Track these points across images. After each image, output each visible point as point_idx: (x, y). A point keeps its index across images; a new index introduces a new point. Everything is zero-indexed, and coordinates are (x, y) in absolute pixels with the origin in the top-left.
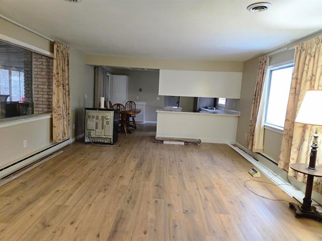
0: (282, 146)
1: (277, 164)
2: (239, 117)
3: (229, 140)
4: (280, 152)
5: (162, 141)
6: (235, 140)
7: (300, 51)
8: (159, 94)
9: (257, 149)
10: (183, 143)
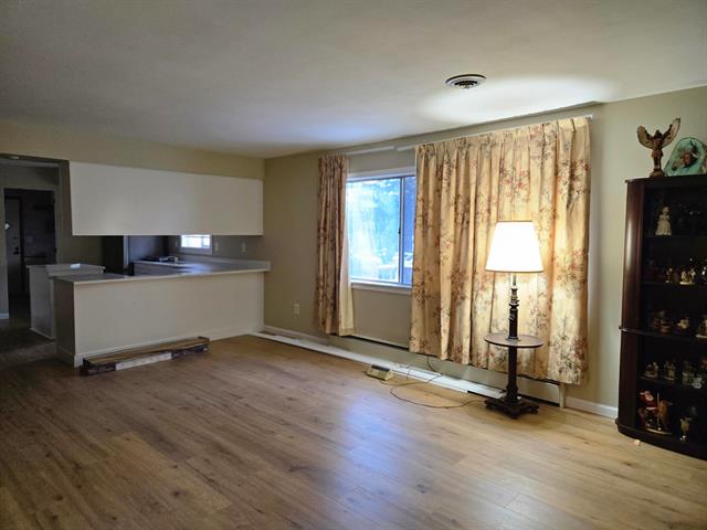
0: (413, 314)
1: (407, 349)
2: (265, 272)
3: (251, 326)
4: (411, 324)
5: (113, 365)
6: (262, 322)
7: (426, 156)
8: (74, 234)
9: (346, 330)
10: (168, 356)
